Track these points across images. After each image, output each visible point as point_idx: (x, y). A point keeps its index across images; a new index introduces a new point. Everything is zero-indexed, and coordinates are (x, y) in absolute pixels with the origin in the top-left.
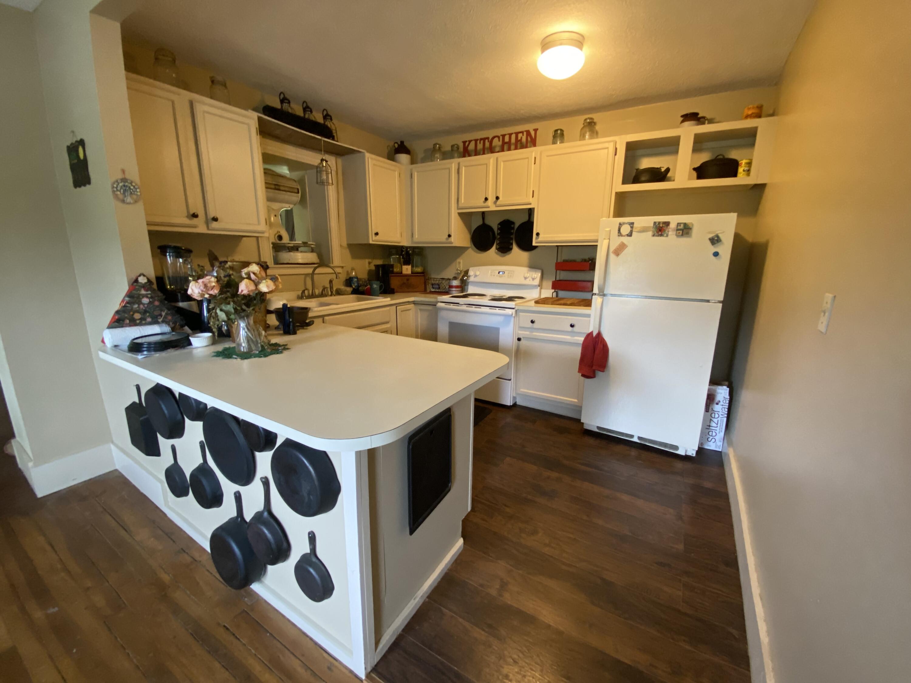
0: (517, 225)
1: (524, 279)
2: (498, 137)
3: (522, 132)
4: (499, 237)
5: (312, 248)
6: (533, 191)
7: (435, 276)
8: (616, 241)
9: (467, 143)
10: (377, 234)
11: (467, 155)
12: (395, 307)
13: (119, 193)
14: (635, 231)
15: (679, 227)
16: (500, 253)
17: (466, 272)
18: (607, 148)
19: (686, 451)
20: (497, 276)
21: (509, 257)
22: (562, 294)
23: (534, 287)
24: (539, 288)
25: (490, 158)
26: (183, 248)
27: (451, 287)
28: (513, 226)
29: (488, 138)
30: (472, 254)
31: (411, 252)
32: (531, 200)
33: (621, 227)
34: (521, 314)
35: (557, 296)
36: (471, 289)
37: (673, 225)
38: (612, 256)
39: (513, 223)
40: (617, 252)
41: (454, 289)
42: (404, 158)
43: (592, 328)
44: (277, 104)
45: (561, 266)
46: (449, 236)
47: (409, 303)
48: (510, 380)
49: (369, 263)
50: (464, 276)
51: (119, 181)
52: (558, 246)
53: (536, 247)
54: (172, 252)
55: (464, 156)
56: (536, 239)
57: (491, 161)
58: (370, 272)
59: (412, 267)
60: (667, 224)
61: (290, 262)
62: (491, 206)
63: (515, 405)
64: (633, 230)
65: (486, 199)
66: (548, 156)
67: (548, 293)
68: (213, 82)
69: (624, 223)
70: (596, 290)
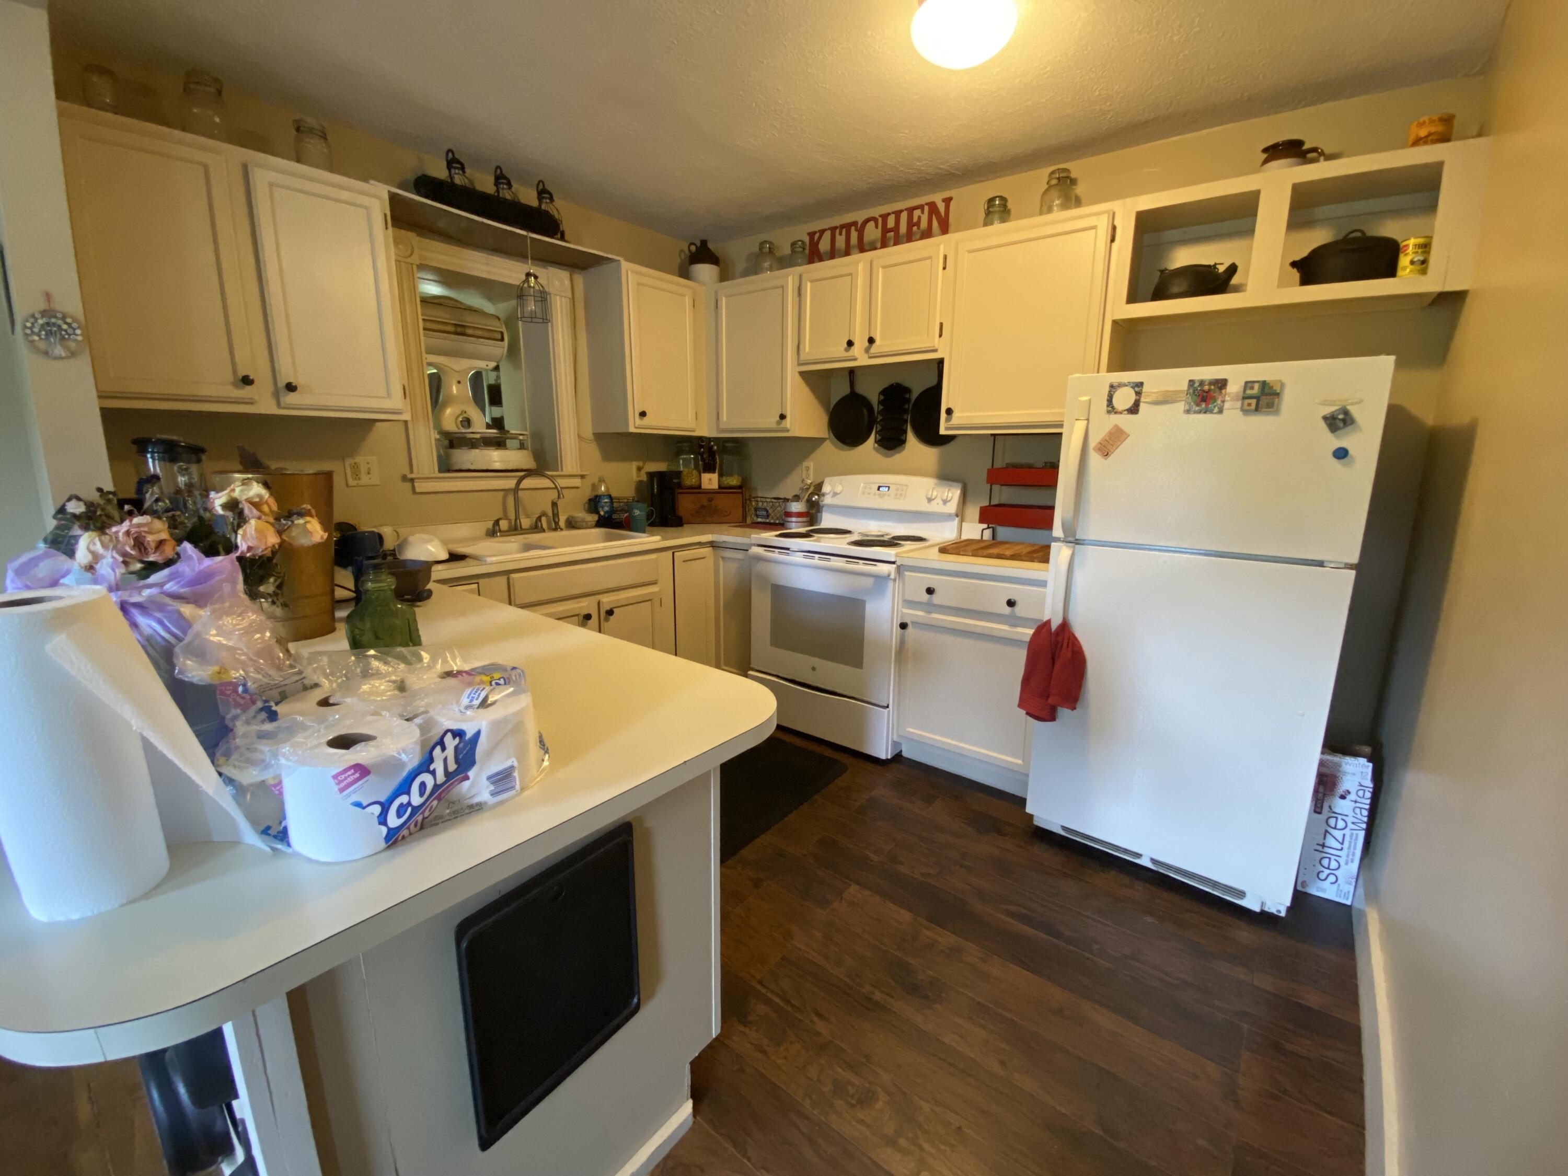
0: (914, 396)
1: (927, 501)
2: (875, 220)
3: (921, 207)
4: (880, 418)
5: (520, 440)
6: (941, 324)
7: (766, 493)
8: (1103, 425)
9: (817, 236)
10: (643, 414)
11: (816, 259)
12: (670, 553)
13: (36, 338)
14: (1145, 402)
15: (1249, 392)
16: (882, 450)
17: (819, 487)
18: (1095, 228)
19: (1263, 904)
20: (875, 494)
21: (899, 458)
22: (1004, 532)
23: (947, 517)
24: (957, 520)
25: (859, 262)
26: (183, 444)
27: (789, 514)
28: (907, 396)
29: (854, 224)
30: (831, 450)
31: (715, 448)
32: (936, 342)
33: (1114, 392)
34: (907, 573)
35: (994, 537)
36: (827, 520)
37: (1234, 387)
38: (1094, 458)
39: (908, 390)
40: (1105, 450)
41: (794, 519)
42: (705, 271)
43: (1052, 613)
44: (439, 171)
45: (996, 477)
46: (783, 417)
47: (701, 544)
48: (888, 707)
49: (639, 469)
50: (812, 494)
51: (37, 315)
52: (994, 435)
53: (949, 439)
54: (157, 452)
55: (811, 261)
56: (948, 420)
57: (861, 266)
58: (639, 484)
59: (721, 475)
60: (1221, 384)
61: (472, 467)
62: (860, 358)
63: (898, 758)
64: (1143, 399)
65: (850, 344)
66: (970, 252)
67: (974, 530)
68: (298, 129)
69: (1121, 385)
70: (1057, 531)
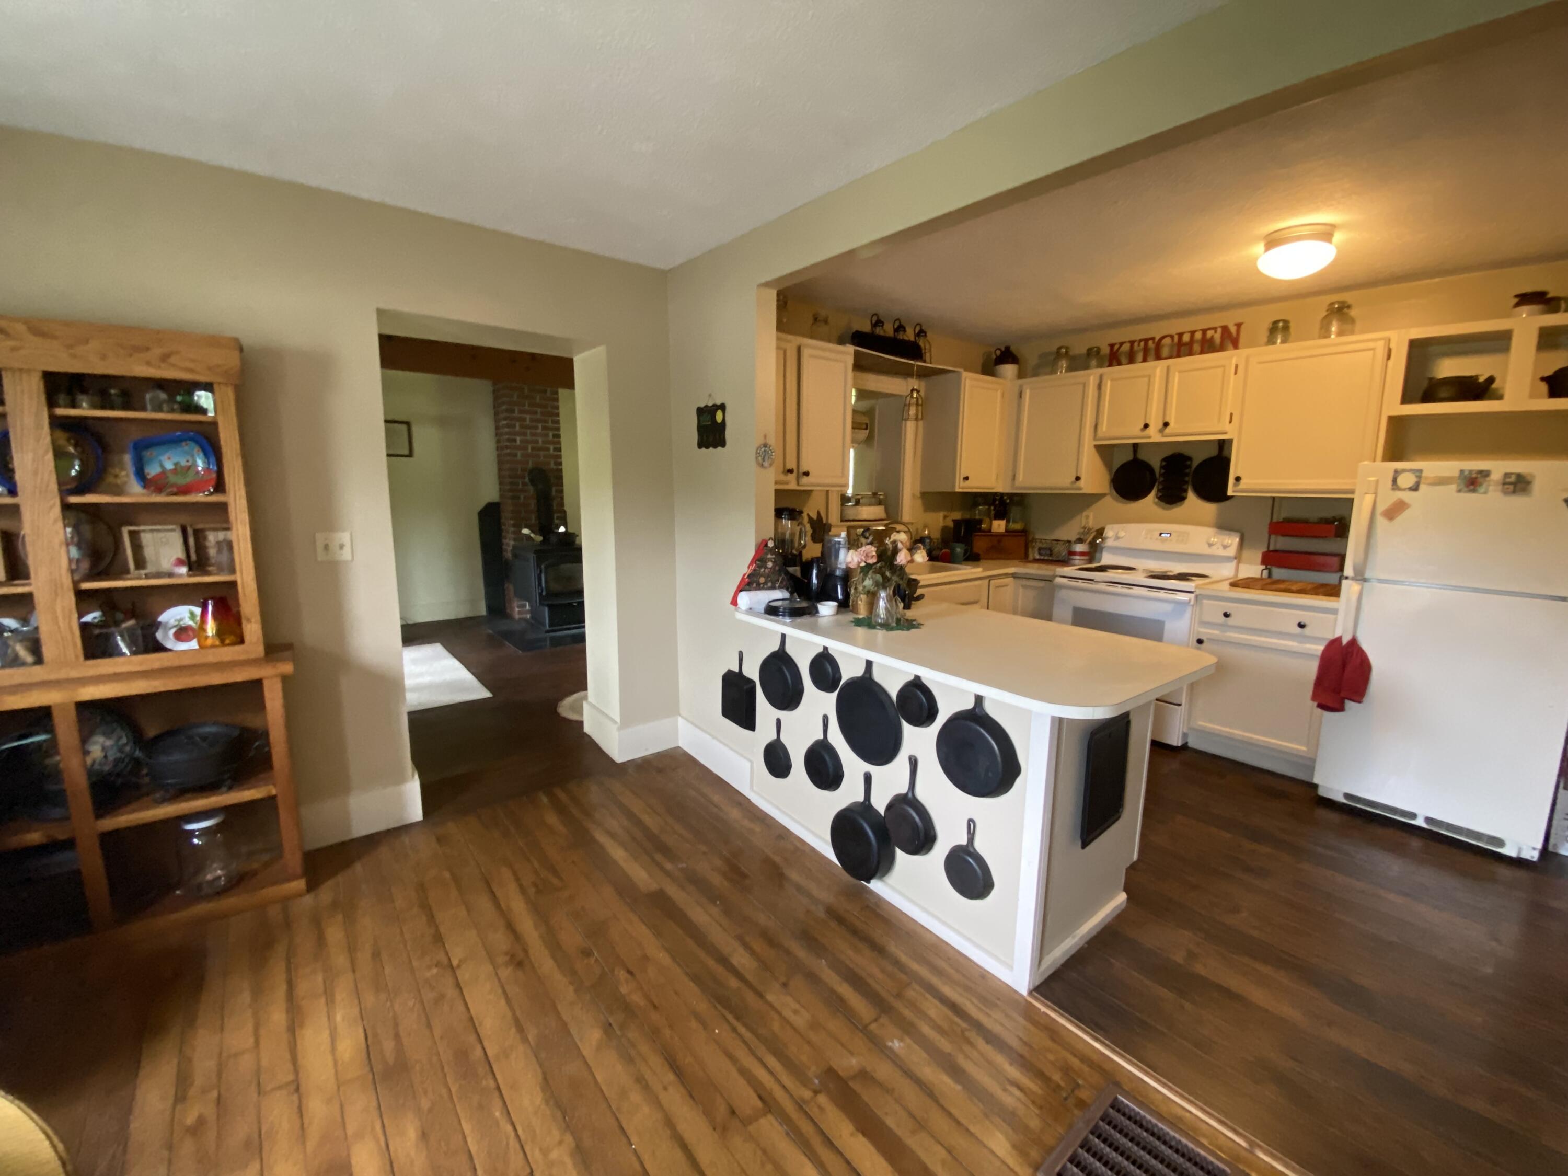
0: (1195, 463)
1: (1207, 545)
2: (1172, 337)
3: (1215, 329)
4: (1162, 479)
6: (1231, 415)
7: (1043, 535)
8: (1388, 498)
9: (1116, 347)
10: (966, 478)
11: (1115, 362)
12: (987, 581)
14: (1424, 483)
15: (1508, 480)
16: (1163, 504)
17: (1100, 533)
18: (1373, 349)
19: (1519, 850)
20: (1157, 539)
21: (1178, 511)
22: (1278, 573)
23: (1228, 559)
24: (1235, 561)
25: (1157, 368)
27: (1074, 553)
28: (1189, 463)
29: (1153, 339)
30: (1112, 504)
32: (1227, 427)
33: (1398, 476)
34: (1205, 601)
35: (1270, 575)
36: (1107, 559)
37: (1496, 476)
38: (1381, 521)
39: (1189, 459)
40: (1391, 515)
41: (1078, 557)
42: (1009, 370)
43: (1342, 631)
44: (866, 327)
45: (1279, 528)
46: (1078, 478)
47: (1006, 575)
48: (1180, 705)
49: (945, 517)
50: (1095, 538)
51: (761, 446)
52: (1274, 498)
53: (1232, 497)
54: (787, 515)
55: (1110, 365)
56: (1235, 485)
57: (1158, 371)
59: (1008, 522)
60: (1485, 474)
62: (1154, 436)
63: (1185, 747)
64: (1423, 480)
65: (1146, 426)
66: (1260, 363)
67: (1253, 569)
68: (816, 319)
69: (1404, 471)
70: (1348, 570)
